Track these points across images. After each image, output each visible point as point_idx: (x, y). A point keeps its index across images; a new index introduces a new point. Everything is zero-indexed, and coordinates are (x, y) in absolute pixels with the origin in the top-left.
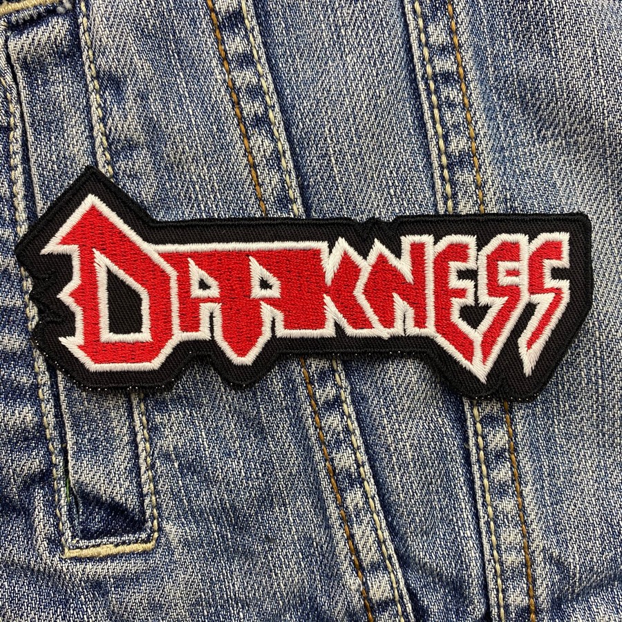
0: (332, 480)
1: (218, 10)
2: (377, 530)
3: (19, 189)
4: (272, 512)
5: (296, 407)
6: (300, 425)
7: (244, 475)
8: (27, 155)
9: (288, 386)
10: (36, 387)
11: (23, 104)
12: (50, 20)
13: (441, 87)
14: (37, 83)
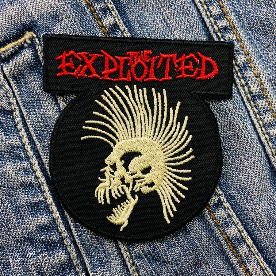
0: (229, 243)
1: (105, 26)
2: (259, 263)
3: (25, 140)
4: (202, 269)
8: (25, 122)
11: (17, 97)
12: (22, 52)
13: (224, 34)
14: (21, 85)
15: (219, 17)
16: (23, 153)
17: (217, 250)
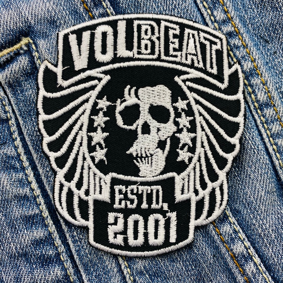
0: (235, 261)
3: (21, 150)
8: (21, 131)
10: (58, 255)
11: (13, 106)
12: (18, 58)
13: (229, 40)
14: (18, 93)
15: (224, 22)
16: (19, 164)
17: (223, 267)
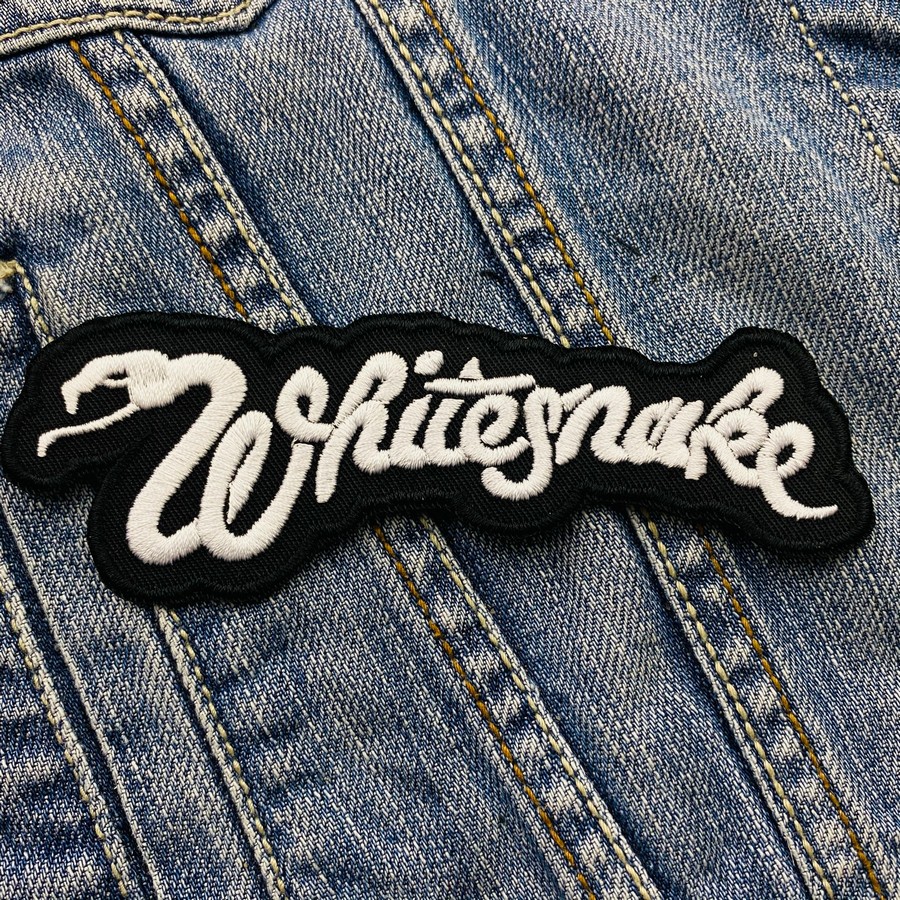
0: (553, 832)
1: (208, 241)
5: (471, 742)
6: (483, 766)
7: (425, 861)
9: (451, 713)
13: (530, 252)
15: (517, 205)
